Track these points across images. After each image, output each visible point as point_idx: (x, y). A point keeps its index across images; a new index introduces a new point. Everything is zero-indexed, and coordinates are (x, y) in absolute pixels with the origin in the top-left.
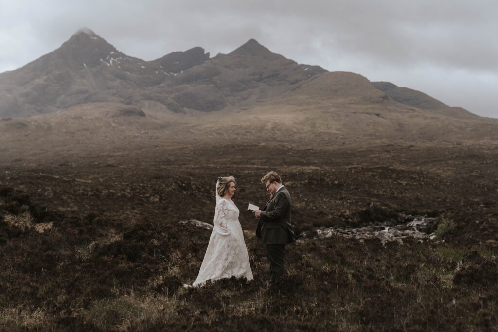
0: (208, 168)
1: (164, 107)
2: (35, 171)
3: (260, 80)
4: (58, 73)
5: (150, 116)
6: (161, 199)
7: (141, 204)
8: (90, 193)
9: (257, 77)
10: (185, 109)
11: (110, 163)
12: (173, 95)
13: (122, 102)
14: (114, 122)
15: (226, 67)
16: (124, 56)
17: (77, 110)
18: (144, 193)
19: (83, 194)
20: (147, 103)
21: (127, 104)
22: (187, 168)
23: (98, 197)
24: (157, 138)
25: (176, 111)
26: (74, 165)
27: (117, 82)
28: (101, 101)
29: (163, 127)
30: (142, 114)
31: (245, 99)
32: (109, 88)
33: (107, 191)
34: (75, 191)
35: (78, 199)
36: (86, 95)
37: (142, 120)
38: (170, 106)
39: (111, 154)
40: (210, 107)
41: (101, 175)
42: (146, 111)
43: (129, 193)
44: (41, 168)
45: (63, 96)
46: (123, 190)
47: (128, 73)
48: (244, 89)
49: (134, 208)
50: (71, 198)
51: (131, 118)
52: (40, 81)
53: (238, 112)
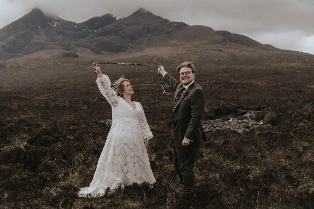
1: (89, 51)
2: (10, 93)
3: (148, 32)
4: (23, 32)
5: (81, 57)
6: (88, 107)
7: (76, 111)
8: (42, 105)
9: (146, 30)
10: (103, 52)
11: (58, 86)
12: (95, 44)
13: (64, 49)
14: (59, 62)
15: (127, 25)
16: (63, 21)
17: (36, 55)
18: (78, 104)
19: (38, 106)
20: (79, 49)
21: (67, 50)
23: (48, 107)
24: (86, 70)
25: (97, 53)
26: (35, 89)
27: (60, 37)
28: (50, 49)
30: (76, 56)
31: (139, 44)
32: (55, 41)
33: (53, 104)
34: (32, 105)
35: (35, 109)
36: (41, 46)
37: (76, 59)
38: (93, 50)
39: (58, 81)
40: (119, 49)
41: (51, 94)
42: (78, 54)
43: (68, 104)
44: (14, 91)
45: (27, 47)
46: (64, 102)
47: (66, 31)
48: (138, 38)
49: (70, 114)
50: (30, 109)
51: (70, 59)
52: (11, 38)
53: (135, 52)
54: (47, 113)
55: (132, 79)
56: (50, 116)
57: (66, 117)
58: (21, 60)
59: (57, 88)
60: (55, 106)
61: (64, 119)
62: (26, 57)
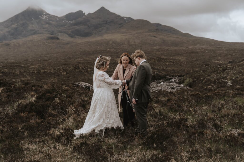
0: (86, 60)
1: (67, 35)
2: (14, 63)
3: (106, 23)
4: (22, 22)
5: (62, 39)
6: (67, 73)
7: (58, 76)
8: (36, 72)
9: (105, 22)
10: (76, 36)
11: (45, 59)
12: (70, 31)
13: (50, 34)
14: (46, 42)
15: (92, 18)
16: (49, 15)
17: (30, 38)
18: (59, 71)
19: (33, 72)
20: (60, 34)
21: (52, 34)
22: (77, 60)
23: (39, 73)
24: (65, 48)
25: (72, 37)
26: (30, 60)
27: (47, 26)
28: (40, 34)
29: (67, 44)
30: (58, 39)
31: (100, 31)
32: (44, 28)
33: (43, 71)
34: (29, 71)
35: (31, 74)
36: (34, 31)
37: (58, 41)
38: (69, 35)
39: (46, 56)
40: (87, 35)
41: (41, 64)
42: (59, 37)
43: (53, 71)
44: (16, 62)
45: (24, 32)
46: (50, 70)
47: (51, 22)
48: (100, 27)
49: (55, 78)
50: (27, 74)
51: (53, 41)
52: (14, 26)
53: (98, 37)
54: (39, 77)
55: (96, 55)
56: (41, 79)
57: (52, 79)
58: (21, 40)
59: (45, 60)
60: (44, 72)
61: (51, 81)
62: (24, 39)
